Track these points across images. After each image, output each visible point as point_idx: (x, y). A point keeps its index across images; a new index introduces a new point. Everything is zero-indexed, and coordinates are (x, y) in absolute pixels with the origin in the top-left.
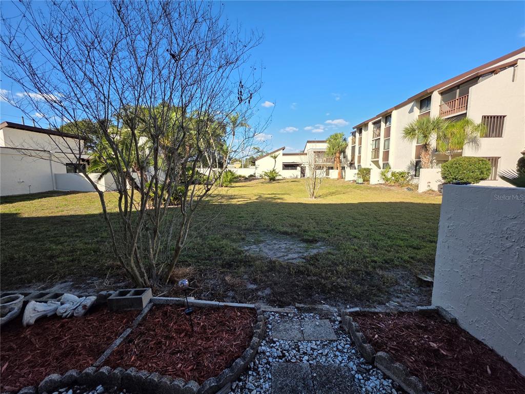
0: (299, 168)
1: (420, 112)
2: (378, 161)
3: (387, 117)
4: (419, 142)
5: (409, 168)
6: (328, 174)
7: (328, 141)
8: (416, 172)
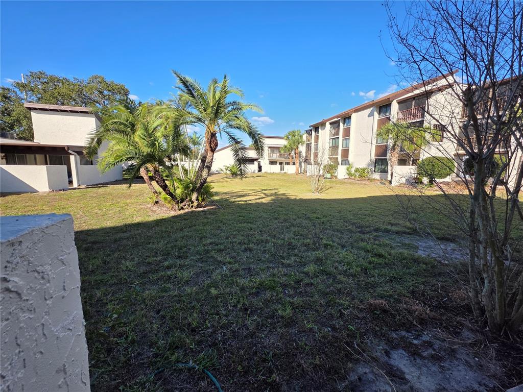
0: (256, 163)
1: (379, 117)
2: (337, 158)
3: (346, 118)
4: (379, 142)
5: (369, 165)
6: (282, 169)
7: (286, 138)
8: (375, 169)
